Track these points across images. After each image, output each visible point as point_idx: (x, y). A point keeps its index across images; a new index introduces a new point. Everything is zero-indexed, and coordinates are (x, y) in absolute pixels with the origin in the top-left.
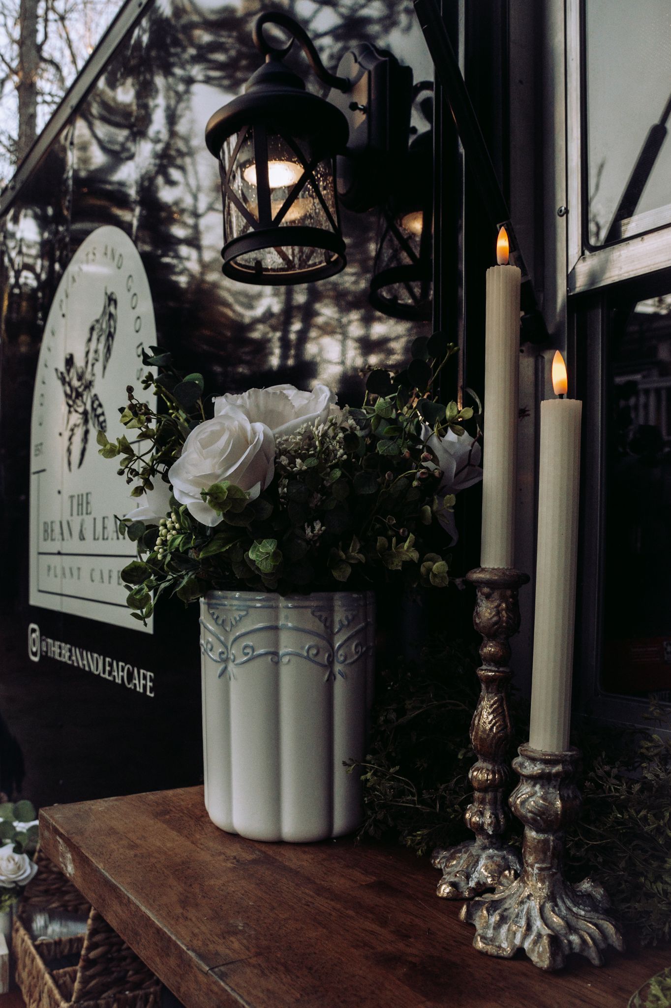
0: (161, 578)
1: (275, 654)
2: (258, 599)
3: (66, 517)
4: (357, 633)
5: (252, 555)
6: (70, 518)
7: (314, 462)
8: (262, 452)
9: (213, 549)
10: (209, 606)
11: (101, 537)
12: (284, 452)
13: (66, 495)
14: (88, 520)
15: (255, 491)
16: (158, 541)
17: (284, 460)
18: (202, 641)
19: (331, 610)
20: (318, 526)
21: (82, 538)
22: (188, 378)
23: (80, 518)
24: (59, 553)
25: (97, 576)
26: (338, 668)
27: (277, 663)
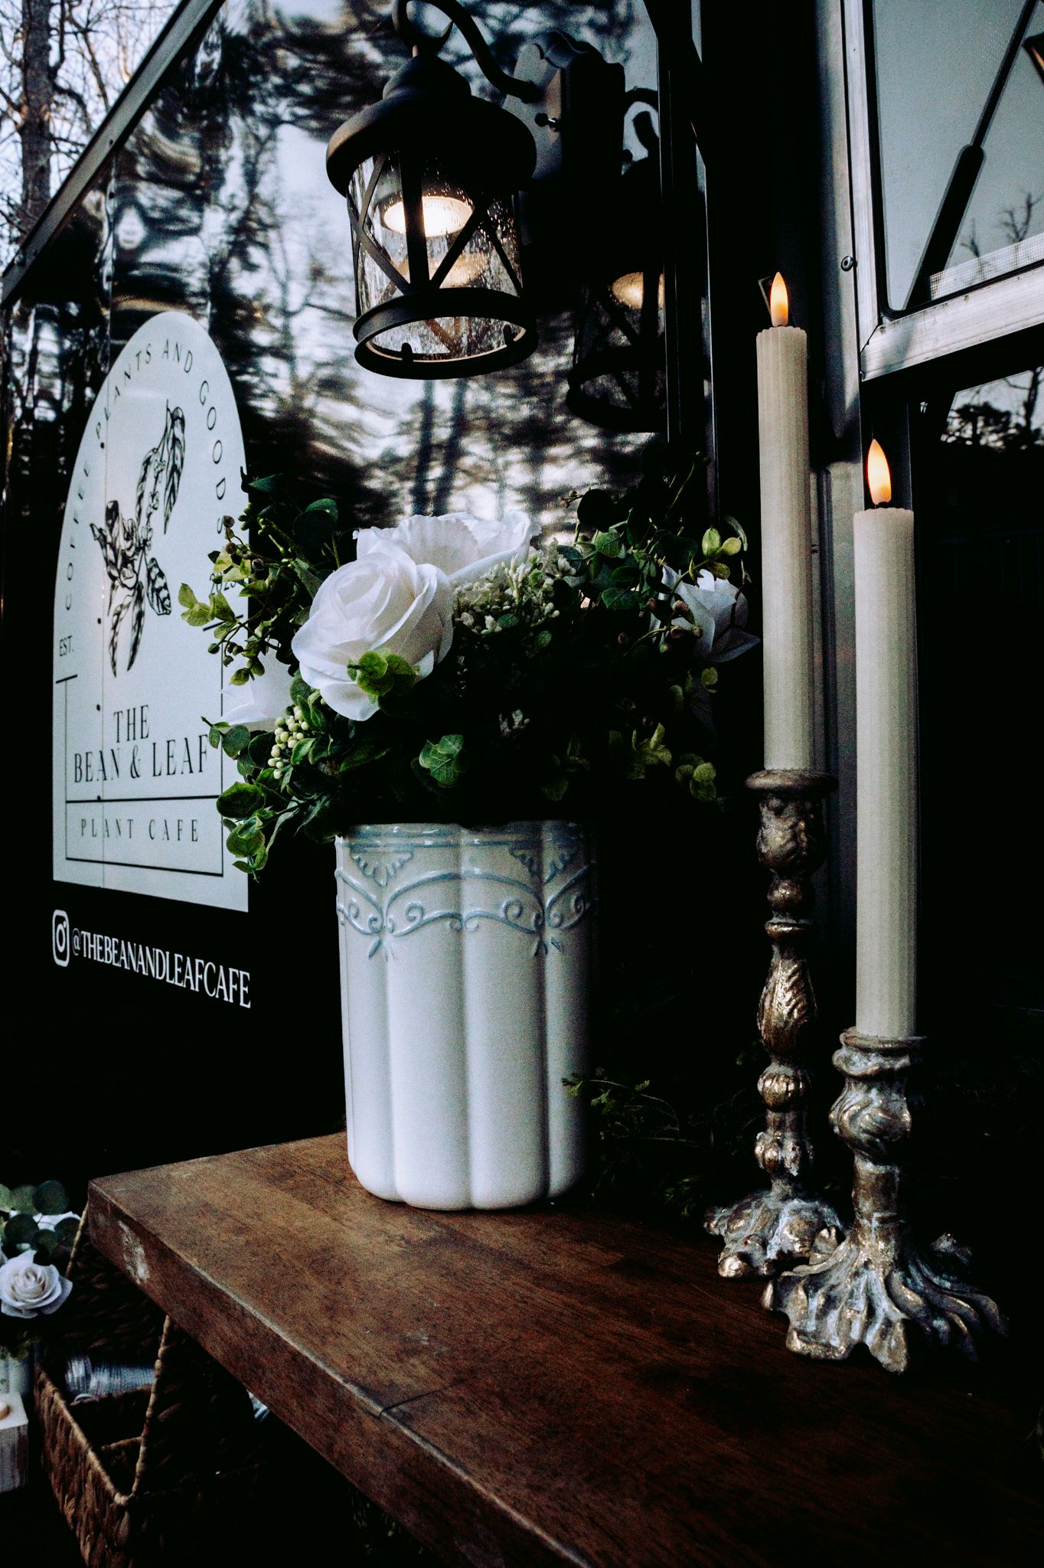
0: (280, 806)
1: (456, 917)
2: (427, 834)
3: (110, 743)
4: (578, 880)
5: (423, 762)
6: (115, 746)
7: (512, 620)
8: (432, 610)
9: (360, 757)
10: (352, 849)
11: (164, 772)
12: (468, 608)
13: (108, 710)
14: (144, 748)
15: (426, 666)
16: (275, 751)
17: (467, 619)
18: (340, 905)
19: (538, 846)
20: (518, 717)
21: (135, 774)
22: (314, 505)
23: (132, 743)
24: (99, 800)
25: (158, 830)
26: (551, 935)
27: (459, 931)
